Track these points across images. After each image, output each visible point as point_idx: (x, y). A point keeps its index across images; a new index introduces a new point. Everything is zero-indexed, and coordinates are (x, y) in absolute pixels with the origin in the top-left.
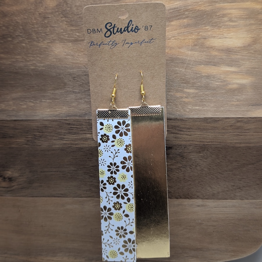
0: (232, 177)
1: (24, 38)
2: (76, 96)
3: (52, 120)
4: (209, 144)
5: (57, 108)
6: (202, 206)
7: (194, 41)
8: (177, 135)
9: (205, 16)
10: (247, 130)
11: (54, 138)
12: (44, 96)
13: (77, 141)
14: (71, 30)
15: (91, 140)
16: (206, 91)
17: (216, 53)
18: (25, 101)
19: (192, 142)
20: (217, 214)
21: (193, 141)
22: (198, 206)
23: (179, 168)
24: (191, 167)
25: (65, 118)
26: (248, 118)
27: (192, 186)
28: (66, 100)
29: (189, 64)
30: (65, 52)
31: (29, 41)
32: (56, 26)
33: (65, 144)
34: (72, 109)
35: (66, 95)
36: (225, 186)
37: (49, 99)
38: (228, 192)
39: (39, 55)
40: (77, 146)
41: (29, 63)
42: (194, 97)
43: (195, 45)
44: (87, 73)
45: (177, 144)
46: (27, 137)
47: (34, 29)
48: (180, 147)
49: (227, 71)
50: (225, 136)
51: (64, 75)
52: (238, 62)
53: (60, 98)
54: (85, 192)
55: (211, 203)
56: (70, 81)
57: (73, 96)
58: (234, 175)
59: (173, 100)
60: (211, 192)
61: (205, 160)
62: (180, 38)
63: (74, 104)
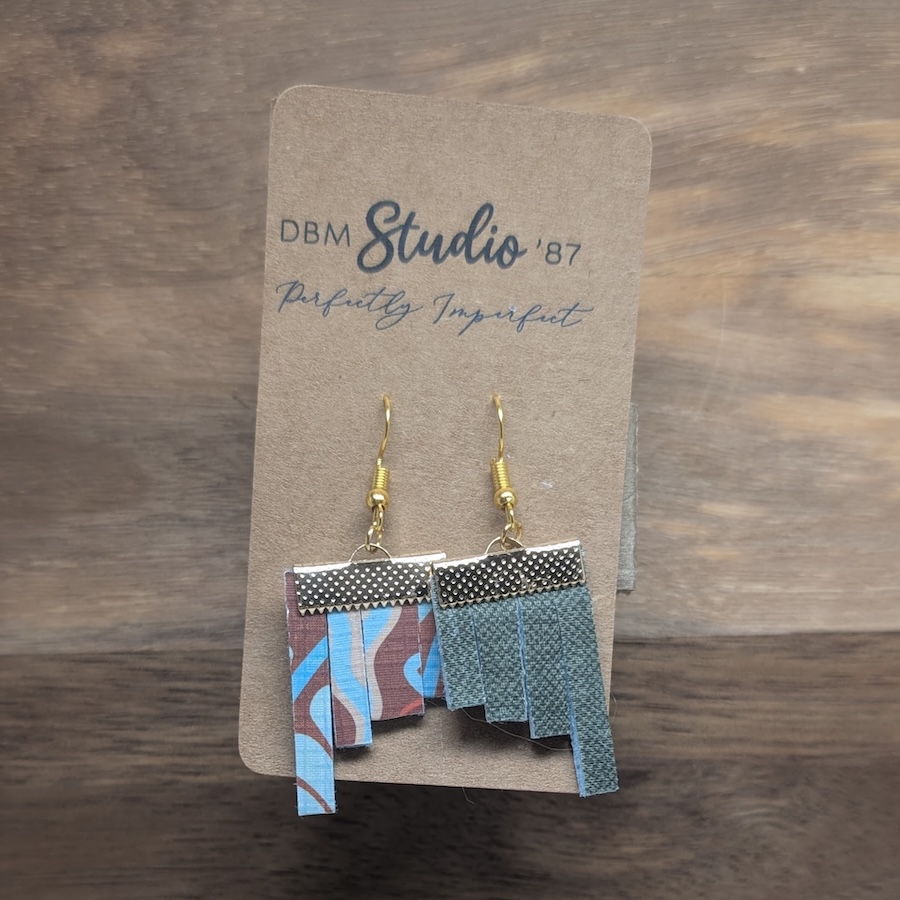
2: (198, 542)
3: (81, 654)
5: (107, 598)
7: (742, 285)
8: (672, 717)
9: (786, 175)
11: (92, 743)
13: (205, 755)
16: (798, 513)
17: (840, 342)
19: (737, 748)
21: (741, 740)
23: (679, 870)
24: (733, 863)
25: (145, 647)
28: (149, 558)
29: (721, 388)
30: (144, 332)
32: (99, 208)
34: (179, 604)
35: (146, 534)
37: (64, 557)
39: (16, 347)
40: (202, 779)
42: (747, 542)
43: (747, 303)
44: (245, 431)
45: (670, 757)
48: (685, 770)
53: (118, 552)
56: (168, 467)
57: (180, 540)
62: (677, 269)
63: (186, 579)
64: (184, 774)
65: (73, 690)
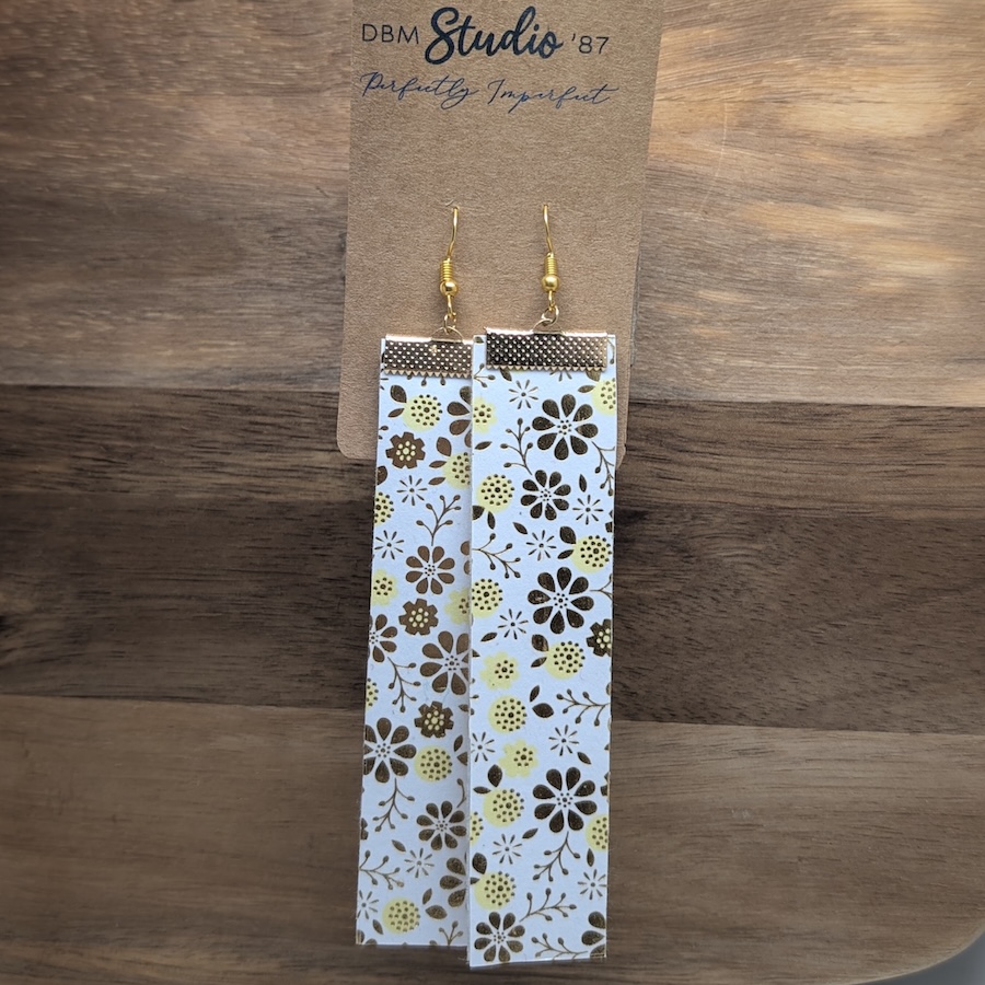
0: (876, 640)
1: (91, 74)
2: (281, 303)
3: (180, 390)
4: (789, 506)
5: (204, 345)
6: (757, 752)
7: (741, 110)
8: (666, 467)
9: (783, 18)
10: (939, 457)
11: (185, 462)
12: (155, 297)
13: (275, 477)
14: (274, 49)
15: (328, 476)
16: (782, 301)
17: (824, 159)
18: (79, 314)
19: (722, 497)
20: (815, 787)
21: (726, 490)
22: (743, 753)
23: (668, 599)
24: (716, 596)
25: (233, 387)
26: (939, 409)
27: (718, 672)
28: (241, 314)
29: (719, 194)
30: (247, 133)
31: (113, 84)
32: (217, 31)
33: (225, 488)
34: (263, 353)
35: (239, 295)
36: (849, 676)
37: (174, 310)
38: (859, 700)
39: (144, 140)
40: (272, 498)
41: (103, 169)
42: (736, 323)
43: (744, 125)
44: (326, 216)
45: (665, 501)
46: (77, 454)
47: (130, 42)
48: (676, 513)
49: (864, 226)
50: (852, 478)
51: (236, 219)
52: (905, 193)
53: (216, 309)
54: (295, 684)
55: (791, 743)
56: (261, 242)
57: (267, 302)
58: (886, 632)
59: (656, 331)
60: (794, 699)
61: (773, 570)
62: (687, 94)
63: (268, 333)
64: (257, 492)
65: (173, 419)
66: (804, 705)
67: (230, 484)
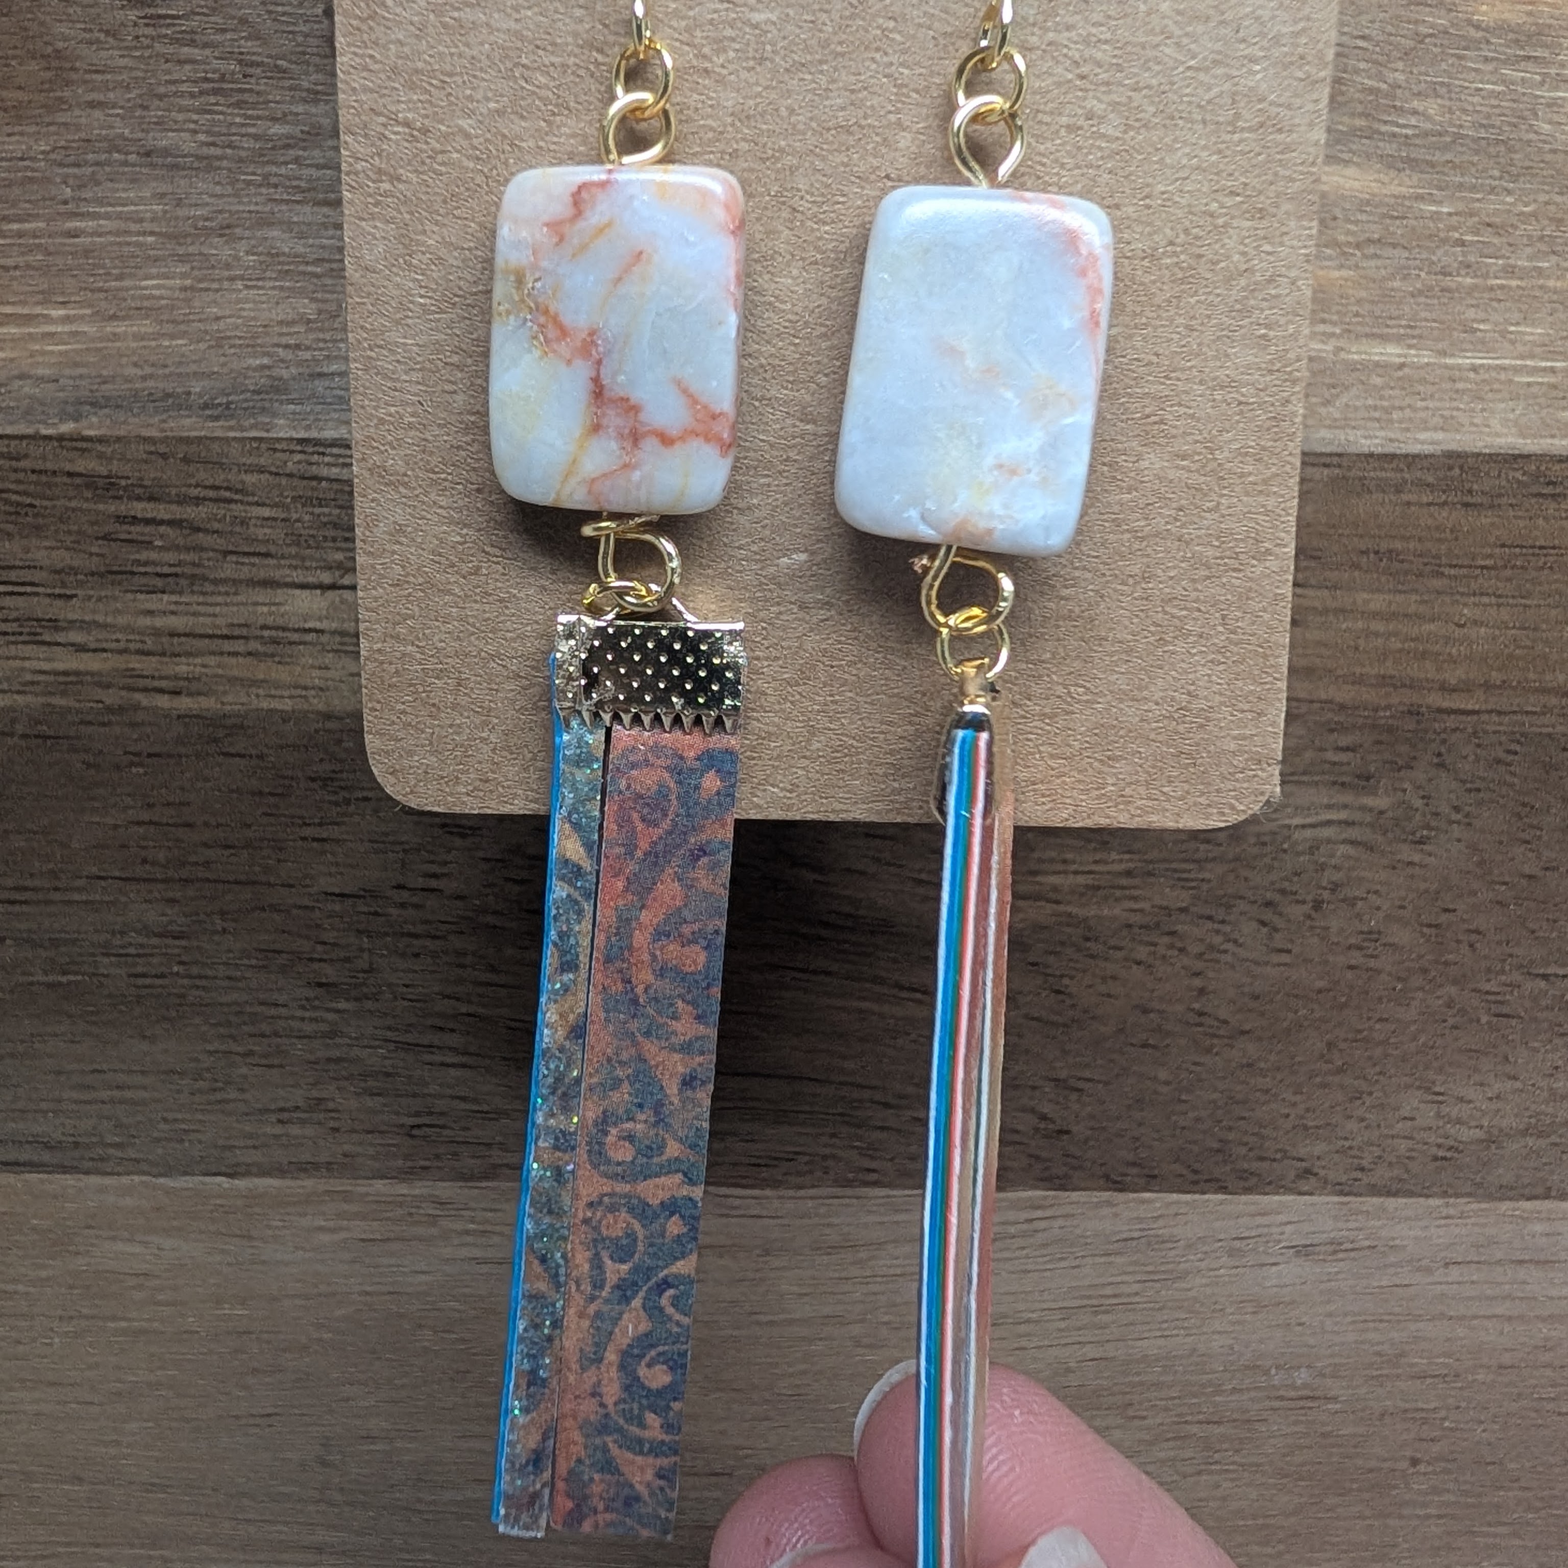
4: (1463, 706)
6: (1338, 1249)
22: (1305, 1252)
27: (1261, 1084)
33: (67, 681)
55: (1416, 1229)
60: (1430, 1138)
61: (1410, 855)
66: (1450, 1148)
67: (77, 673)
